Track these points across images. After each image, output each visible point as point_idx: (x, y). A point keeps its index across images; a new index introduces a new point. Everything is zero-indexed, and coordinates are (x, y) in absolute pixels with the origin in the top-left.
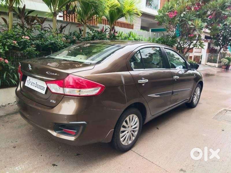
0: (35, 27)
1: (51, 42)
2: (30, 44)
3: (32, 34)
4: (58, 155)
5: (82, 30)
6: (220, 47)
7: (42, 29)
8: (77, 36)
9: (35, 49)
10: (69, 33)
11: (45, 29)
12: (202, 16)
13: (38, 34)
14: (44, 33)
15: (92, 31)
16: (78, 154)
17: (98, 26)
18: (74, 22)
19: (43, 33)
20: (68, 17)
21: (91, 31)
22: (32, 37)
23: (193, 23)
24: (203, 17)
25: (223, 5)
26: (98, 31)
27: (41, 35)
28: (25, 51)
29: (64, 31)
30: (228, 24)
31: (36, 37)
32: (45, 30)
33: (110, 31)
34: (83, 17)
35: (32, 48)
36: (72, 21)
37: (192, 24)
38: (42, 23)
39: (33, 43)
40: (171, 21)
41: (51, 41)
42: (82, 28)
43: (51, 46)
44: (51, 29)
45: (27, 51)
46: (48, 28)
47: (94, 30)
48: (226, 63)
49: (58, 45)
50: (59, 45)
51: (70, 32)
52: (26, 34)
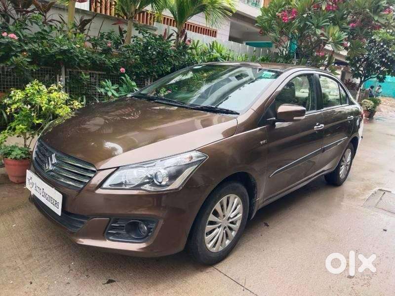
0: (31, 19)
1: (62, 48)
2: (19, 50)
3: (26, 32)
4: (67, 281)
5: (125, 32)
6: (361, 79)
7: (45, 23)
8: (115, 40)
9: (29, 60)
10: (100, 34)
11: (50, 23)
12: (338, 22)
13: (37, 32)
14: (48, 31)
15: (143, 34)
16: (109, 280)
17: (155, 25)
18: (109, 14)
19: (45, 31)
20: (99, 5)
21: (139, 33)
22: (25, 37)
23: (324, 33)
24: (340, 24)
25: (376, 4)
26: (154, 36)
27: (42, 34)
28: (8, 63)
29: (89, 29)
30: (378, 39)
31: (32, 36)
32: (51, 26)
33: (178, 36)
34: (128, 6)
35: (23, 58)
36: (105, 12)
37: (322, 34)
38: (46, 12)
39: (26, 48)
40: (285, 28)
41: (62, 46)
42: (125, 28)
43: (61, 57)
44: (62, 23)
45: (12, 64)
46: (57, 21)
47: (147, 33)
48: (369, 107)
49: (75, 55)
50: (77, 56)
51: (102, 31)
52: (12, 30)
